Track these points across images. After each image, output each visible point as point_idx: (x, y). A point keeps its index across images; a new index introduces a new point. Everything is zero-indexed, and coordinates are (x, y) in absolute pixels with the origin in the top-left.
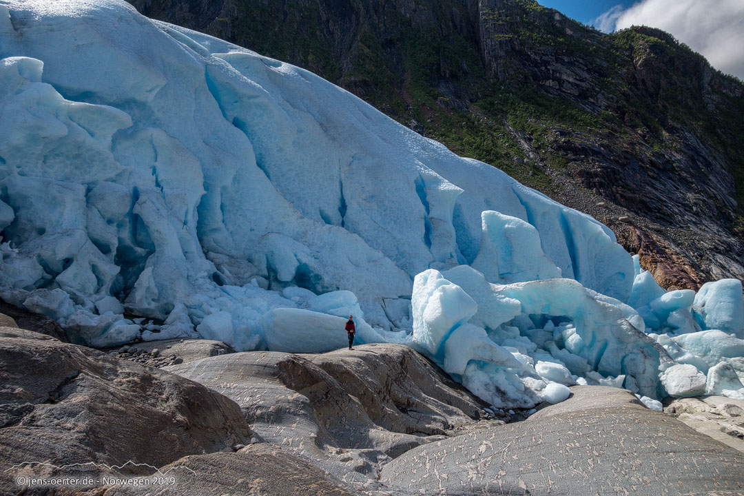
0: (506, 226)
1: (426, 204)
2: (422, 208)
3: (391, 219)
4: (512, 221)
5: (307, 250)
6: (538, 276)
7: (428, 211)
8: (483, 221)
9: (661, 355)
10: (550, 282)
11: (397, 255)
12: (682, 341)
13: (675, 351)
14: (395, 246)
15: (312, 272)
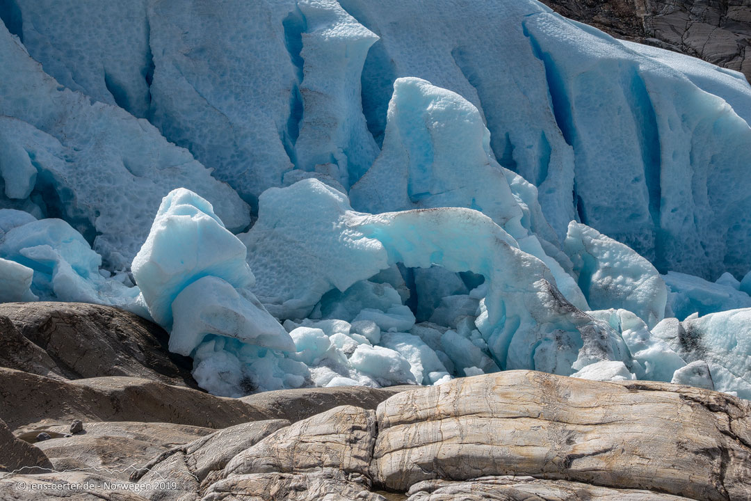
0: (430, 107)
1: (299, 62)
2: (291, 68)
3: (231, 92)
4: (441, 97)
5: (56, 144)
6: (474, 200)
7: (301, 76)
8: (394, 96)
9: (585, 344)
10: (435, 212)
11: (233, 156)
12: (705, 326)
13: (637, 340)
14: (231, 140)
15: (59, 184)
